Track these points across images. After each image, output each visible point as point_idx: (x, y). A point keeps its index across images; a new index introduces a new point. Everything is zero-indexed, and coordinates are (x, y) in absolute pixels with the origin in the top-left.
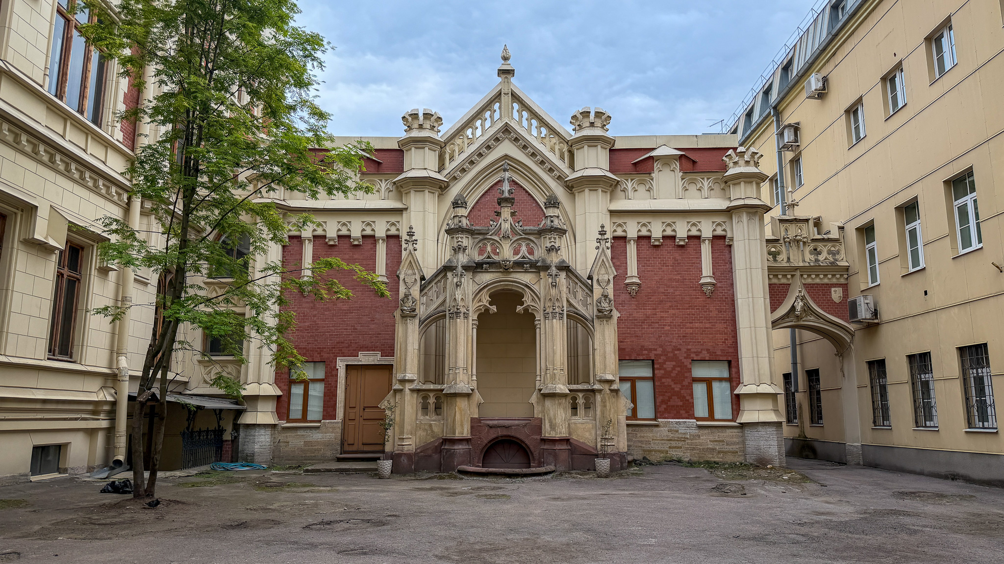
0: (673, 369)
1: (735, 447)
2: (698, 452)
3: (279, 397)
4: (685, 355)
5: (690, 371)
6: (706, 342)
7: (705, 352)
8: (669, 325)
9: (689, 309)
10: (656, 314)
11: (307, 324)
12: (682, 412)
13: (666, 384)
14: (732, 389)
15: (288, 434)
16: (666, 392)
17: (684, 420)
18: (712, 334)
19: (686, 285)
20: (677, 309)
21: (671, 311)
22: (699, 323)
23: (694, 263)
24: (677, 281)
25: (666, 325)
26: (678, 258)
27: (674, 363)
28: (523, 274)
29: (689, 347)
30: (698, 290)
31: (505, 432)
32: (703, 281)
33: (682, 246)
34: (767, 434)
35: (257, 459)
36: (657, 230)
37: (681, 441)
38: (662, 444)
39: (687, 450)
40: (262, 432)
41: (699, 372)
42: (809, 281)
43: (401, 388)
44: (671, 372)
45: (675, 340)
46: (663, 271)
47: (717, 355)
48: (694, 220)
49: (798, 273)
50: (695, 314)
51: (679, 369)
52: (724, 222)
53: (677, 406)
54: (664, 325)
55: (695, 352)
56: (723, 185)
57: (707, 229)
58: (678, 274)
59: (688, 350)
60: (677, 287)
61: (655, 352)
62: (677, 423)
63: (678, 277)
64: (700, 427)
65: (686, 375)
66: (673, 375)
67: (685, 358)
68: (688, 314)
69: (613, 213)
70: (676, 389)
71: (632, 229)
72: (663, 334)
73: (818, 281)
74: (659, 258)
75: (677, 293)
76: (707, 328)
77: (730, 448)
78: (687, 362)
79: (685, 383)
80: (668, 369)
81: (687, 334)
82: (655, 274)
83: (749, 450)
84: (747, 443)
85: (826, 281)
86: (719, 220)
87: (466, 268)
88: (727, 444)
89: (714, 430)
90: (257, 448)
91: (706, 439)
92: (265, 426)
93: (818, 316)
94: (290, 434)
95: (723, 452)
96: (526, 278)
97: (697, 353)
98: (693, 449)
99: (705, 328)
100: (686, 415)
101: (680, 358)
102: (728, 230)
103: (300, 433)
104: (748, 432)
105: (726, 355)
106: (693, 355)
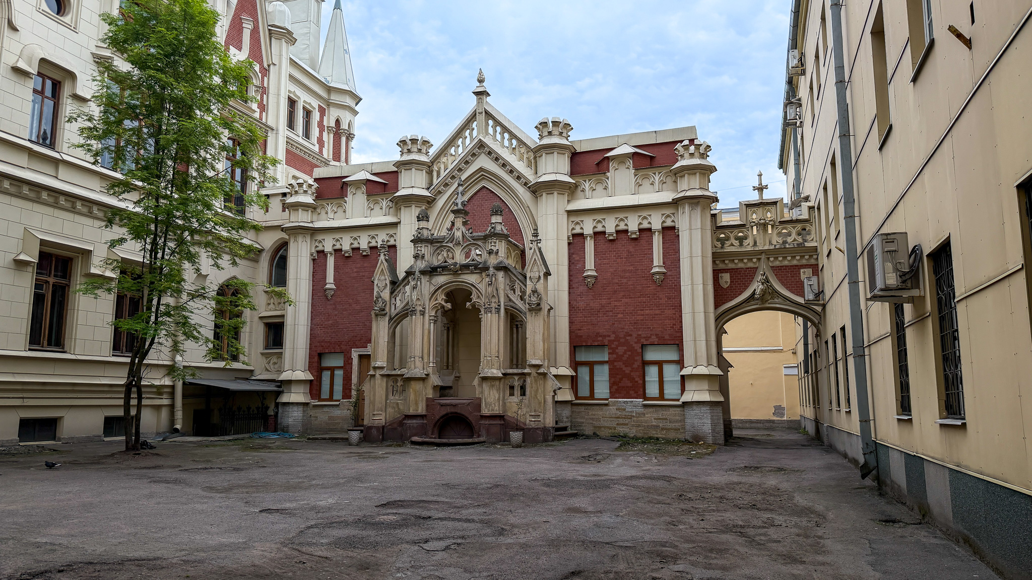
0: (625, 353)
1: (677, 425)
2: (643, 428)
3: (311, 381)
4: (636, 340)
5: (641, 354)
6: (655, 328)
7: (654, 337)
8: (622, 313)
9: (640, 297)
10: (610, 304)
11: (330, 322)
12: (632, 392)
13: (618, 367)
14: (681, 370)
15: (318, 411)
16: (618, 374)
17: (633, 400)
18: (661, 320)
19: (638, 275)
20: (630, 298)
21: (624, 300)
22: (650, 310)
23: (646, 254)
24: (630, 272)
26: (632, 250)
27: (625, 348)
28: (470, 275)
29: (640, 333)
30: (650, 279)
31: (453, 410)
32: (653, 270)
33: (634, 239)
34: (701, 413)
36: (610, 226)
37: (628, 418)
39: (633, 426)
40: (295, 408)
42: (777, 263)
43: (374, 373)
44: (622, 356)
45: (627, 327)
46: (618, 263)
47: (665, 340)
48: (645, 214)
49: (763, 257)
50: (645, 302)
51: (630, 353)
52: (672, 214)
53: (627, 387)
54: (617, 313)
55: (644, 338)
56: (672, 178)
57: (656, 221)
58: (631, 265)
59: (638, 335)
60: (630, 278)
61: (609, 338)
62: (624, 402)
63: (631, 268)
64: (645, 406)
65: (638, 358)
66: (624, 359)
67: (636, 343)
68: (639, 302)
69: (570, 213)
70: (627, 372)
71: (588, 226)
72: (616, 321)
73: (786, 263)
74: (614, 251)
75: (630, 283)
76: (657, 315)
77: (672, 425)
78: (638, 346)
79: (638, 366)
80: (620, 353)
81: (638, 320)
82: (610, 266)
83: (687, 427)
84: (686, 421)
85: (795, 262)
86: (668, 212)
87: (423, 272)
88: (670, 422)
89: (658, 408)
91: (651, 417)
92: (298, 404)
93: (786, 298)
95: (666, 429)
96: (471, 278)
97: (647, 338)
98: (639, 426)
100: (635, 395)
101: (631, 343)
102: (676, 221)
103: (326, 409)
104: (686, 411)
106: (642, 340)
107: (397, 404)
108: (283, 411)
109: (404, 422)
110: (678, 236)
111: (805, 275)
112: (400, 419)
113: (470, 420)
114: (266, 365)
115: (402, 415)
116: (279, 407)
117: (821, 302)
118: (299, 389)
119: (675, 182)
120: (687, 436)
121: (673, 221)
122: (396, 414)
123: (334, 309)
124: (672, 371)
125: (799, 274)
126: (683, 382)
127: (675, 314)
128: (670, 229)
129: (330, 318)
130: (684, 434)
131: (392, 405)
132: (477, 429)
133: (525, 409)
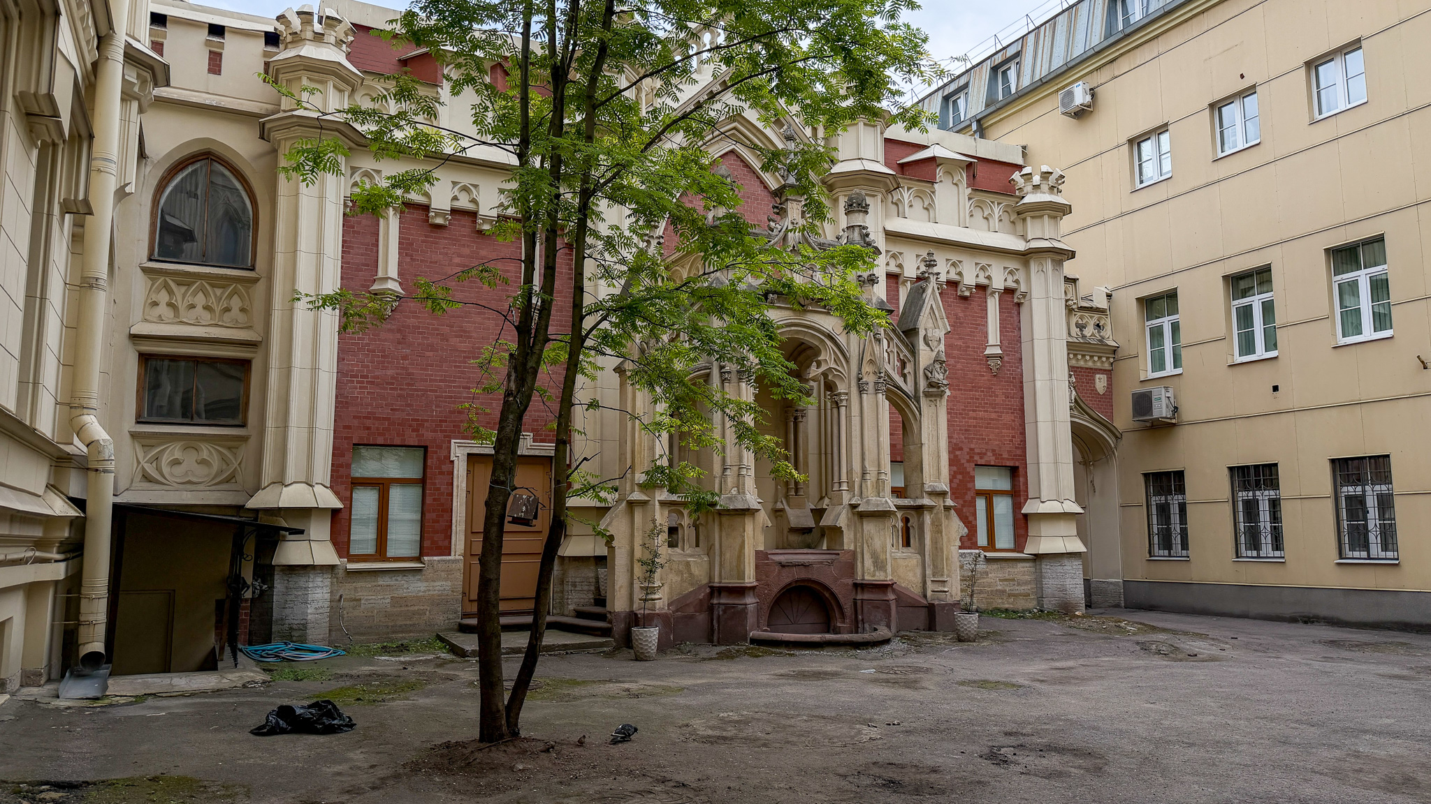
0: (954, 476)
2: (986, 595)
5: (972, 479)
6: (991, 440)
7: (989, 454)
9: (973, 390)
11: (390, 372)
14: (1017, 506)
15: (359, 585)
18: (998, 428)
19: (969, 355)
20: (959, 390)
22: (984, 411)
23: (979, 324)
26: (961, 315)
27: (955, 469)
28: (823, 316)
29: (972, 445)
30: (983, 364)
31: (802, 574)
32: (988, 351)
33: (965, 298)
35: (312, 632)
37: (967, 580)
41: (982, 481)
42: (1074, 363)
43: (644, 498)
45: (956, 435)
47: (1003, 459)
48: (984, 261)
50: (978, 399)
51: (960, 477)
52: (1017, 270)
55: (979, 454)
56: (1014, 217)
58: (961, 338)
59: (972, 449)
60: (959, 358)
63: (960, 343)
64: (987, 561)
65: (970, 485)
66: (953, 486)
67: (968, 461)
68: (972, 399)
69: (890, 235)
71: (909, 265)
73: (1083, 363)
75: (959, 366)
76: (993, 420)
78: (970, 467)
81: (970, 426)
84: (1045, 581)
85: (1090, 364)
86: (1012, 265)
88: (1019, 584)
89: (1004, 564)
90: (310, 613)
92: (321, 569)
93: (1084, 410)
94: (363, 584)
95: (1013, 595)
97: (982, 455)
98: (981, 592)
99: (991, 419)
100: (969, 543)
101: (963, 461)
102: (1021, 281)
103: (383, 581)
104: (1046, 567)
105: (1013, 459)
106: (976, 458)
107: (688, 564)
108: (287, 588)
109: (715, 601)
110: (1019, 305)
111: (1100, 383)
112: (701, 597)
113: (832, 594)
114: (147, 466)
115: (700, 588)
116: (276, 577)
117: (1174, 421)
118: (320, 531)
119: (1013, 222)
120: (1048, 605)
121: (1017, 282)
122: (685, 585)
123: (399, 343)
124: (1003, 507)
125: (1094, 380)
126: (1023, 524)
127: (1014, 421)
128: (1009, 291)
129: (388, 362)
130: (1035, 603)
131: (675, 566)
132: (848, 609)
133: (919, 571)
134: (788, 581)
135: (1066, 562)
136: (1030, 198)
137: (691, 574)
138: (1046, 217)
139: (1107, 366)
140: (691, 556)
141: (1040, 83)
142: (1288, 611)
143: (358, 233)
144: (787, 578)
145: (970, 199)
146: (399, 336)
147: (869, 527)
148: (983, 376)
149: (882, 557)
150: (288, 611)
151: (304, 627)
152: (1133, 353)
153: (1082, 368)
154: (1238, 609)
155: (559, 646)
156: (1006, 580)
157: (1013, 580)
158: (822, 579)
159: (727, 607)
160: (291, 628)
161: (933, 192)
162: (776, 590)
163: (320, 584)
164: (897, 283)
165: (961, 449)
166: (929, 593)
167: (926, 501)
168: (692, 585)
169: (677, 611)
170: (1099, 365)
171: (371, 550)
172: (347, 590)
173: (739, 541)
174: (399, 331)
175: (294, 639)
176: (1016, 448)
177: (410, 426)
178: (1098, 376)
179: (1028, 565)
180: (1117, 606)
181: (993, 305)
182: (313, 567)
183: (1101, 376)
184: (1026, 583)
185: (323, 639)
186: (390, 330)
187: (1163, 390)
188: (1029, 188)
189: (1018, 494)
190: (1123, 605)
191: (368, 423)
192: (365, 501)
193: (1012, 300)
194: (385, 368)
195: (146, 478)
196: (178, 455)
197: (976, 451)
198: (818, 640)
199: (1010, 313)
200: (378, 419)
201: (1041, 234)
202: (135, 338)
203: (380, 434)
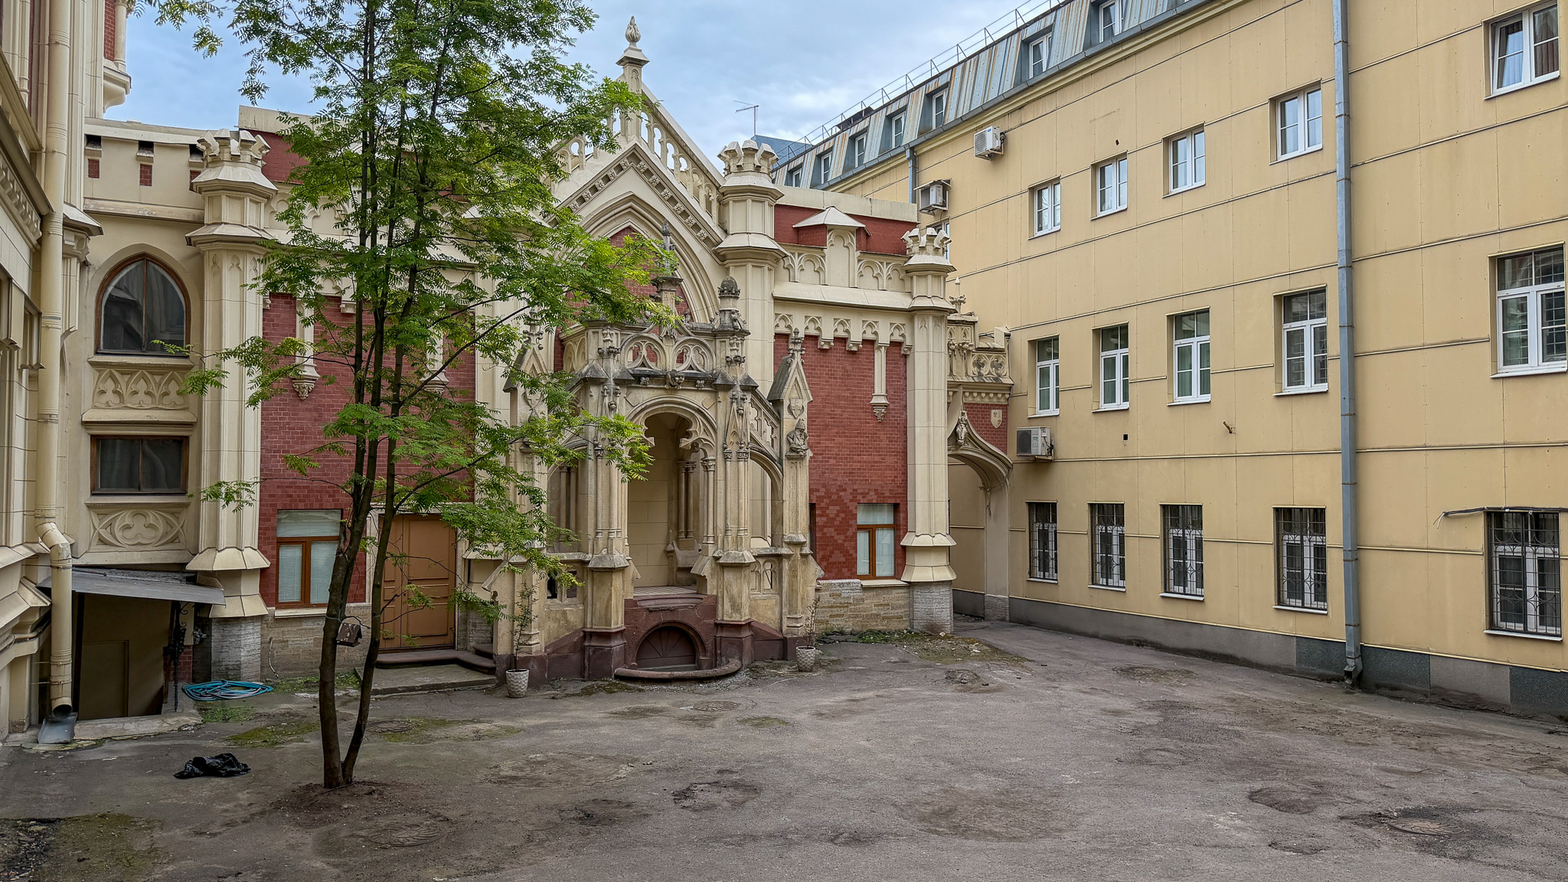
0: (837, 515)
1: (900, 612)
2: (861, 619)
3: (263, 570)
4: (851, 497)
5: (855, 517)
7: (872, 493)
8: (834, 458)
9: (857, 437)
10: (820, 443)
11: (308, 447)
12: (845, 570)
13: (828, 535)
14: (898, 539)
15: (286, 629)
16: (828, 545)
17: (847, 581)
18: (881, 470)
19: (856, 404)
20: (845, 436)
21: (838, 440)
22: (868, 455)
23: (866, 376)
24: (846, 399)
25: (830, 458)
26: (849, 368)
27: (838, 508)
28: (693, 393)
29: (856, 487)
31: (669, 618)
32: (874, 401)
33: (854, 353)
35: (245, 672)
36: (828, 330)
37: (843, 607)
38: (823, 612)
39: (849, 618)
40: (250, 628)
41: (863, 518)
42: (970, 400)
44: (834, 519)
45: (840, 479)
46: (831, 385)
47: (884, 497)
48: (870, 319)
49: (961, 390)
50: (863, 444)
51: (842, 515)
52: (903, 325)
53: (840, 563)
54: (828, 458)
55: (861, 494)
56: (903, 275)
57: (885, 333)
58: (848, 390)
59: (854, 490)
60: (846, 408)
61: (818, 494)
62: (840, 585)
63: (847, 394)
64: (865, 589)
65: (851, 522)
66: (837, 523)
67: (851, 501)
68: (856, 444)
69: (778, 301)
70: (840, 541)
72: (827, 469)
73: (978, 400)
74: (827, 367)
75: (845, 415)
76: (876, 462)
77: (893, 613)
78: (852, 506)
79: (850, 533)
80: (831, 516)
81: (854, 469)
82: (821, 389)
83: (918, 615)
84: (916, 605)
85: (986, 401)
86: (898, 321)
87: (619, 382)
88: (893, 608)
89: (879, 591)
90: (243, 655)
91: (870, 603)
92: (253, 619)
93: (978, 444)
94: (289, 628)
95: (888, 618)
96: (698, 399)
97: (864, 495)
98: (856, 616)
99: (874, 462)
100: (848, 574)
102: (907, 335)
103: (307, 625)
104: (918, 594)
105: (894, 497)
106: (859, 497)
107: (564, 613)
108: (222, 636)
109: (586, 644)
110: (906, 356)
111: (996, 417)
112: (575, 640)
113: (696, 632)
114: (102, 532)
115: (576, 631)
116: (213, 627)
117: (1050, 458)
118: (251, 587)
119: (902, 279)
120: (918, 626)
121: (903, 336)
122: (561, 630)
123: (316, 420)
124: (885, 539)
125: (990, 415)
126: (902, 554)
127: (897, 462)
128: (896, 345)
129: (306, 438)
130: (908, 624)
131: (553, 615)
132: (709, 645)
133: (777, 610)
134: (655, 623)
135: (934, 589)
136: (917, 259)
137: (567, 621)
138: (930, 277)
139: (1003, 401)
140: (568, 606)
141: (960, 121)
142: (1125, 634)
143: (278, 325)
144: (654, 621)
145: (859, 261)
146: (315, 414)
147: (729, 576)
148: (869, 423)
149: (738, 601)
150: (224, 655)
151: (238, 667)
152: (1024, 391)
153: (978, 404)
154: (1091, 630)
155: (448, 684)
156: (881, 605)
157: (888, 605)
158: (686, 621)
159: (596, 649)
160: (227, 669)
161: (824, 257)
162: (644, 632)
163: (251, 631)
164: (787, 342)
165: (845, 490)
166: (785, 628)
167: (785, 551)
168: (568, 630)
169: (553, 652)
170: (995, 401)
171: (296, 598)
172: (275, 633)
173: (607, 594)
174: (316, 410)
175: (230, 677)
176: (898, 487)
177: (327, 492)
178: (993, 411)
179: (902, 591)
180: (1003, 620)
181: (880, 359)
182: (245, 618)
183: (997, 411)
184: (900, 607)
185: (256, 676)
186: (307, 410)
187: (1040, 430)
188: (916, 249)
189: (899, 527)
190: (1008, 619)
191: (290, 491)
192: (291, 556)
193: (899, 353)
194: (304, 443)
195: (102, 541)
196: (128, 521)
197: (859, 491)
198: (667, 676)
199: (897, 364)
200: (299, 487)
201: (927, 293)
202: (86, 424)
203: (300, 501)
